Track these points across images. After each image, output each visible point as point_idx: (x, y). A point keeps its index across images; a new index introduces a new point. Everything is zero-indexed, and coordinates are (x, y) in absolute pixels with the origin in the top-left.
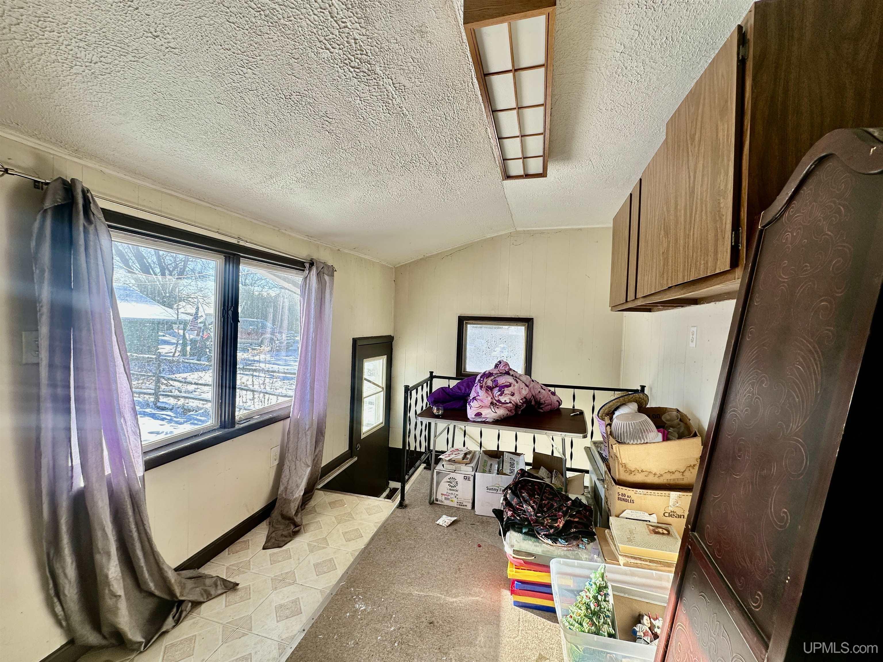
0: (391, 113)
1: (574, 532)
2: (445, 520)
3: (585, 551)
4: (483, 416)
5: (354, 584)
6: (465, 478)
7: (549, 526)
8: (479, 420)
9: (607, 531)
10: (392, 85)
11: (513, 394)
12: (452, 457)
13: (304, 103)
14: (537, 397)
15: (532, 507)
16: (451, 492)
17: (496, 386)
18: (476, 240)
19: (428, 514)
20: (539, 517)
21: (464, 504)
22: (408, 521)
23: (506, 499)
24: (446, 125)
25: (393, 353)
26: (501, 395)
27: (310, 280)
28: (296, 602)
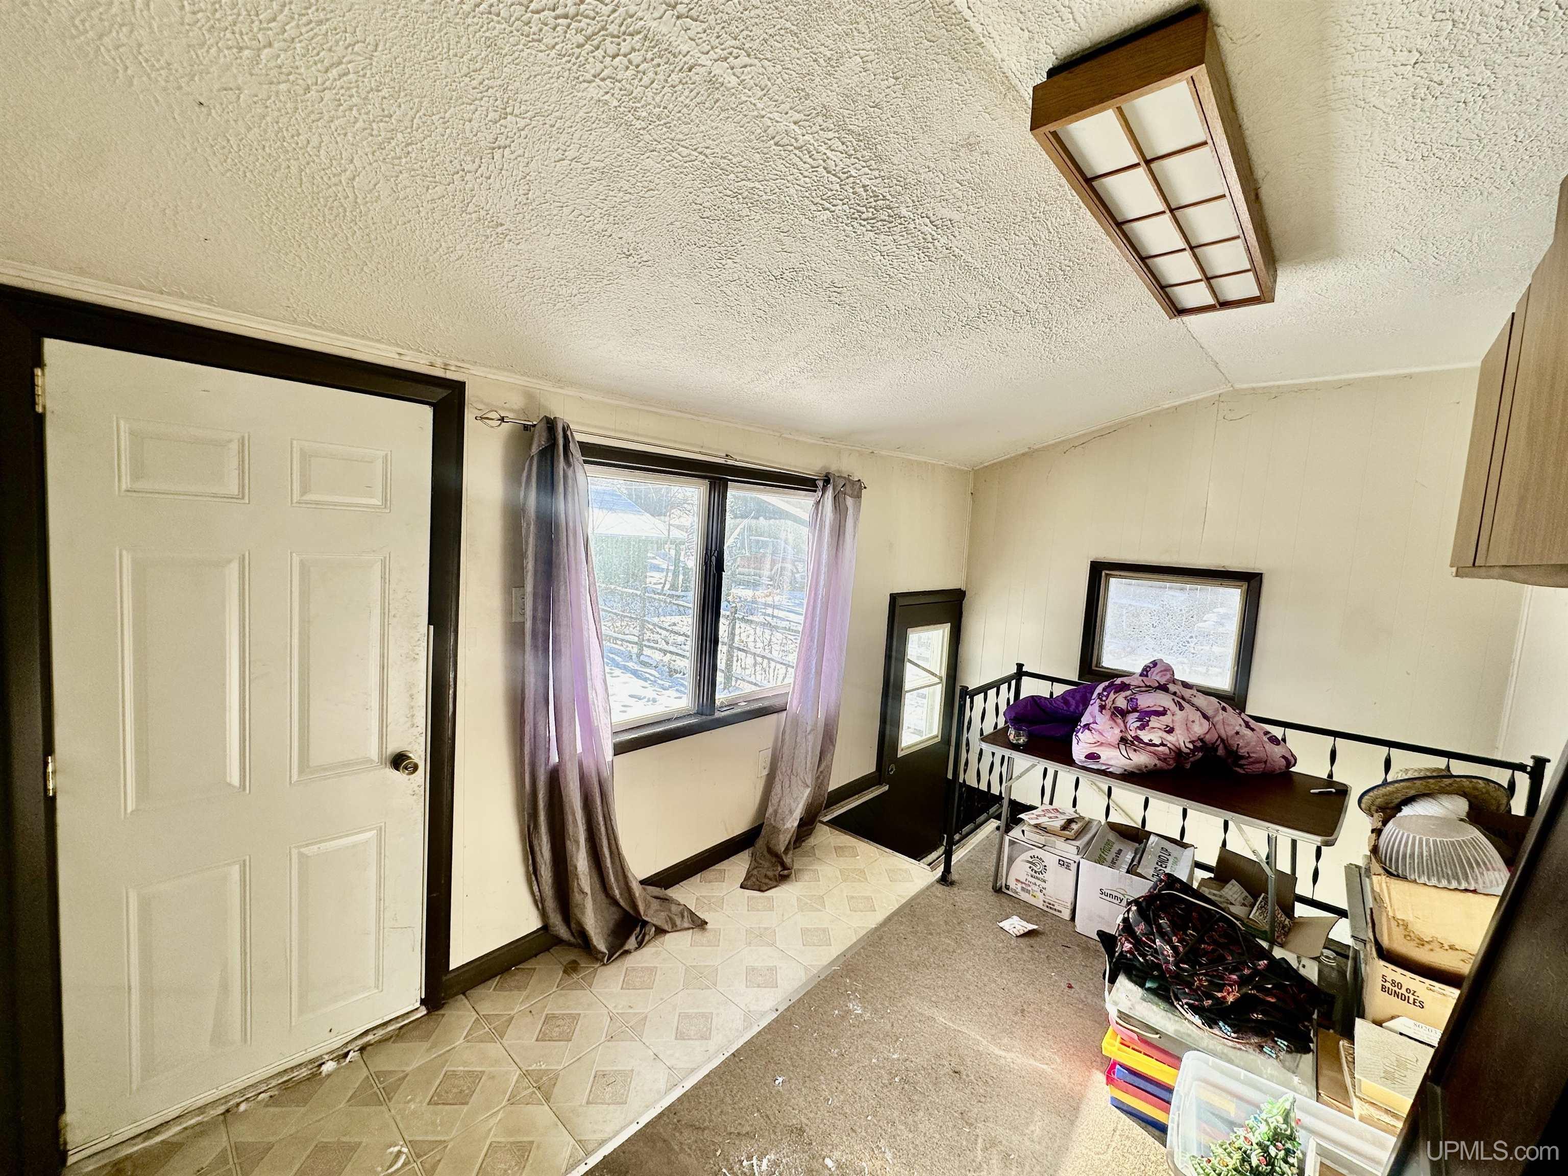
0: (933, 259)
1: (1257, 1020)
2: (1015, 925)
3: (1275, 1062)
4: (1101, 761)
5: (852, 974)
6: (1061, 863)
7: (1202, 992)
8: (1095, 767)
9: (1343, 1044)
10: (930, 225)
11: (1170, 731)
12: (1041, 820)
13: (800, 279)
14: (1231, 742)
15: (1174, 948)
16: (1033, 880)
17: (1135, 710)
18: (1138, 415)
19: (987, 907)
20: (1184, 970)
21: (1056, 907)
22: (951, 908)
23: (1126, 920)
24: (1036, 253)
25: (963, 619)
26: (1142, 728)
27: (823, 507)
28: (773, 970)
